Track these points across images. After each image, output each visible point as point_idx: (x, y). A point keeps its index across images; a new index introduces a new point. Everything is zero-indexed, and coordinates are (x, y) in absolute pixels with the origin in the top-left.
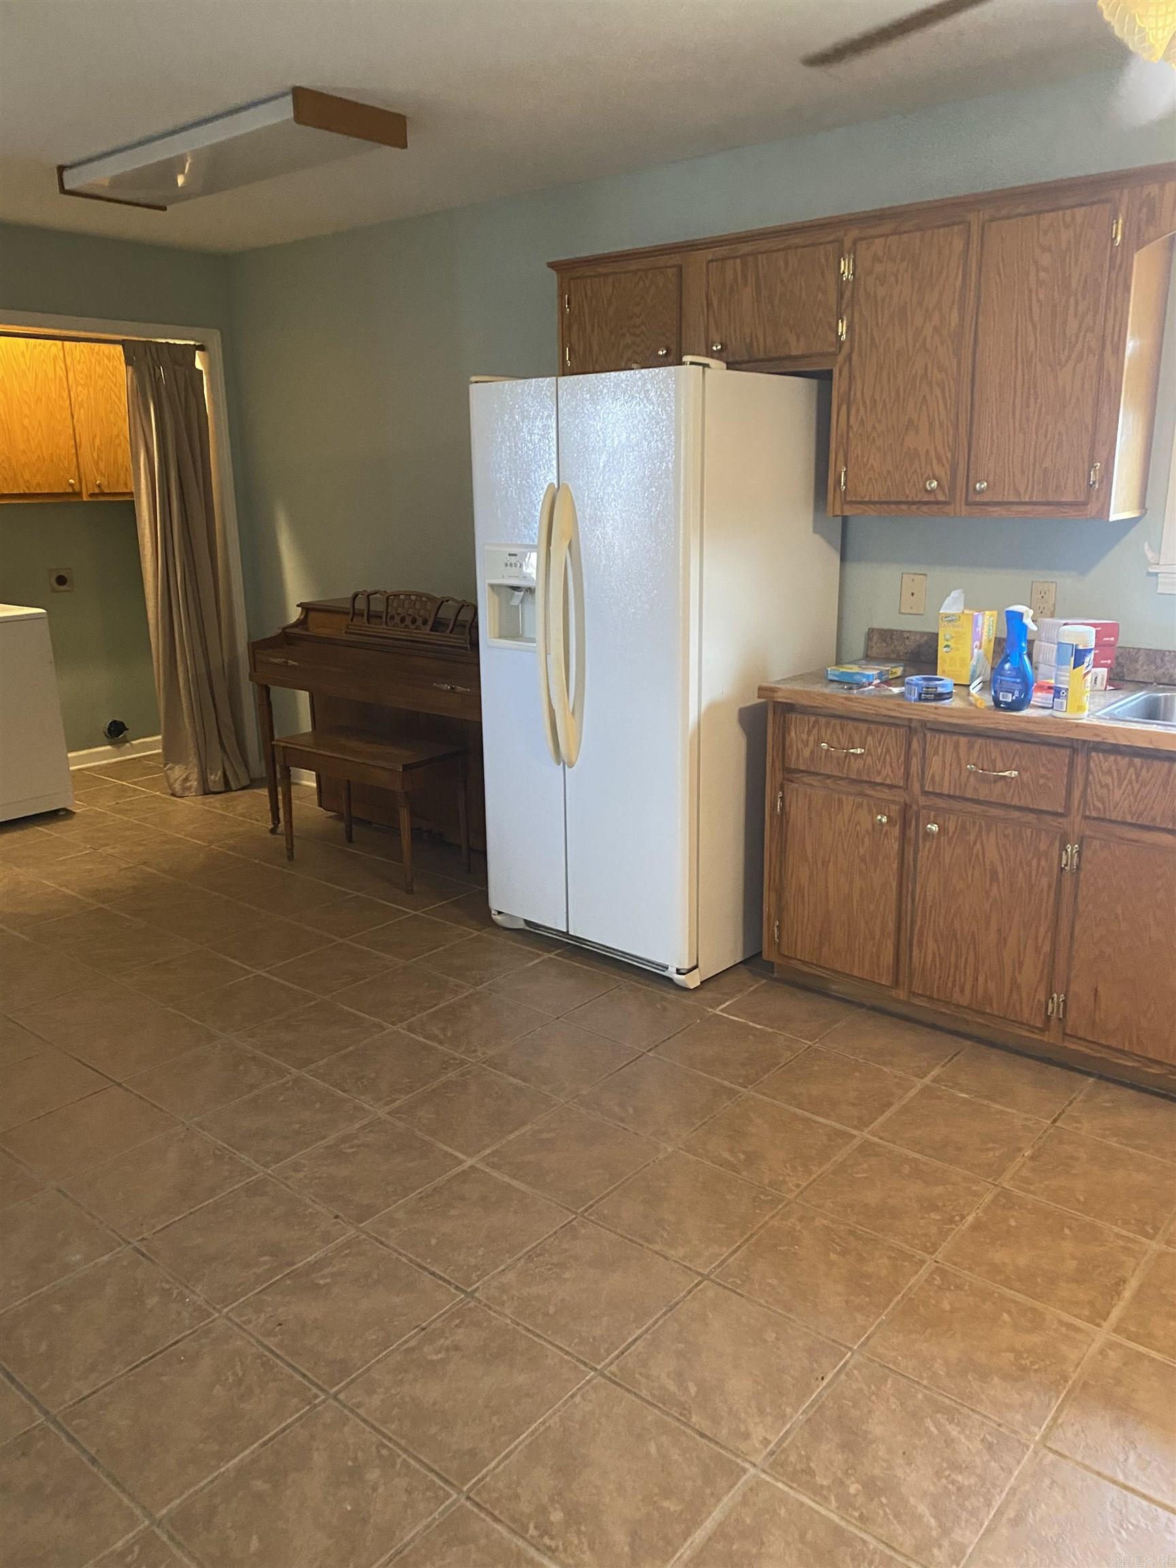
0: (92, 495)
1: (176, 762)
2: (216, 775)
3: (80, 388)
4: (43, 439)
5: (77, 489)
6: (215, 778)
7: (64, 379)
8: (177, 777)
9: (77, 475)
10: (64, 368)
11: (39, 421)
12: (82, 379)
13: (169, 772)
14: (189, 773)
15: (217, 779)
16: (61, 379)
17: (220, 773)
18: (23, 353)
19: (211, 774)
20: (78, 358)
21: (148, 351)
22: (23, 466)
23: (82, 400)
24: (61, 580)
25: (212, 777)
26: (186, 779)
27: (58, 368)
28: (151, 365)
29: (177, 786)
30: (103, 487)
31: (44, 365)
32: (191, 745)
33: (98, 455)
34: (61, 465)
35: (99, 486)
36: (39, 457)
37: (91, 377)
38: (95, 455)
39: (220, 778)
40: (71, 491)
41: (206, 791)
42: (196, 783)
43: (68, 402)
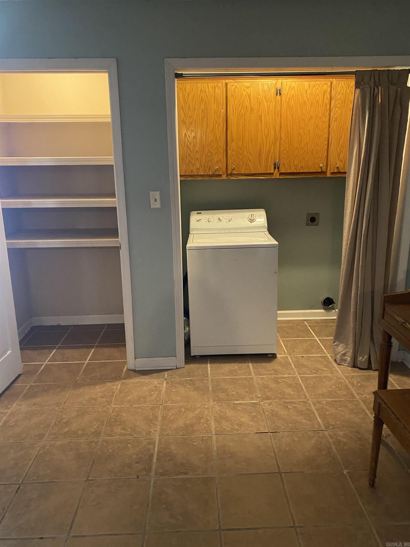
0: (332, 173)
1: (341, 342)
2: (363, 357)
3: (337, 109)
4: (310, 141)
5: (324, 170)
6: (362, 359)
7: (328, 106)
8: (339, 351)
9: (325, 162)
10: (329, 98)
11: (309, 131)
12: (339, 104)
13: (335, 346)
14: (347, 351)
15: (363, 360)
16: (326, 104)
17: (366, 357)
18: (306, 91)
19: (360, 356)
20: (339, 91)
21: (372, 77)
22: (295, 156)
23: (337, 117)
24: (313, 220)
25: (361, 358)
26: (344, 355)
27: (325, 97)
28: (372, 87)
29: (338, 357)
30: (340, 169)
31: (318, 96)
32: (351, 335)
33: (341, 149)
34: (317, 156)
35: (337, 168)
36: (305, 151)
37: (345, 102)
38: (339, 150)
39: (365, 360)
40: (320, 171)
41: (354, 366)
42: (349, 359)
43: (328, 118)
